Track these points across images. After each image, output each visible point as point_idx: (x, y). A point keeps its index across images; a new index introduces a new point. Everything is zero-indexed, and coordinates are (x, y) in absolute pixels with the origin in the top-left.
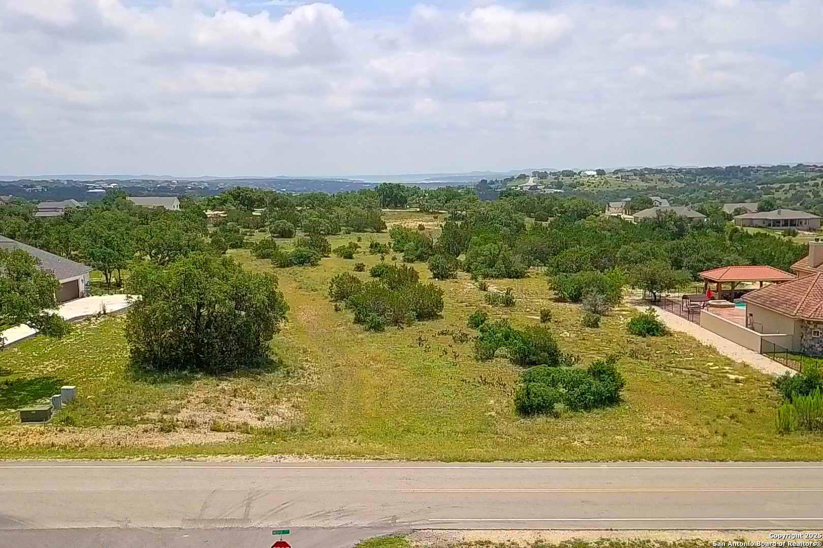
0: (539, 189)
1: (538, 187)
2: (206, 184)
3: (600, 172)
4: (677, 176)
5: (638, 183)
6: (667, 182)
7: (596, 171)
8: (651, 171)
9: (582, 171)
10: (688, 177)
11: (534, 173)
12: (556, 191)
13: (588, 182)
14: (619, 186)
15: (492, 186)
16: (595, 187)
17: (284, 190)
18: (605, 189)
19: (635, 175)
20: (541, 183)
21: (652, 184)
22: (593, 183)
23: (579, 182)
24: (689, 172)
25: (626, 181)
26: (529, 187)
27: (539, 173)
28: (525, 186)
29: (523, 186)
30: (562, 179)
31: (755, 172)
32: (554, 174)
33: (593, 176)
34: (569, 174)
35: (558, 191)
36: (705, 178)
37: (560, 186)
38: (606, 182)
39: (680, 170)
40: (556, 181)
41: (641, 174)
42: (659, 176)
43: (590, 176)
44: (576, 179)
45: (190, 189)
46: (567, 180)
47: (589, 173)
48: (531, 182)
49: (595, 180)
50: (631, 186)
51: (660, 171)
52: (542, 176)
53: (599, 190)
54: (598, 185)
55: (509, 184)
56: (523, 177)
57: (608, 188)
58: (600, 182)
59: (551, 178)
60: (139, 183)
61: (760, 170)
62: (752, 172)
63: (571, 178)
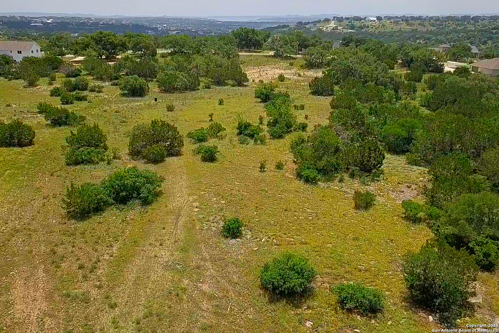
0: (338, 29)
1: (339, 28)
2: (114, 21)
3: (379, 18)
4: (430, 22)
5: (404, 26)
6: (424, 26)
7: (376, 17)
8: (413, 18)
9: (366, 17)
10: (437, 23)
11: (334, 17)
12: (350, 31)
13: (371, 25)
14: (392, 29)
15: (307, 26)
16: (376, 29)
17: (165, 25)
18: (382, 30)
19: (402, 21)
20: (340, 25)
21: (414, 27)
22: (374, 26)
23: (365, 25)
24: (438, 19)
25: (396, 25)
26: (332, 28)
27: (337, 18)
28: (330, 27)
29: (327, 27)
30: (354, 22)
31: (482, 20)
32: (348, 19)
33: (375, 21)
34: (358, 19)
35: (352, 31)
36: (449, 23)
37: (352, 27)
38: (383, 26)
39: (431, 18)
40: (351, 24)
41: (406, 20)
42: (419, 22)
43: (372, 21)
44: (363, 22)
45: (102, 24)
46: (357, 24)
47: (372, 19)
48: (332, 24)
49: (375, 24)
50: (400, 28)
51: (420, 18)
52: (339, 20)
53: (379, 31)
54: (378, 27)
55: (318, 25)
56: (327, 20)
57: (385, 29)
58: (379, 25)
59: (346, 22)
60: (69, 19)
61: (485, 19)
62: (480, 20)
63: (360, 22)
